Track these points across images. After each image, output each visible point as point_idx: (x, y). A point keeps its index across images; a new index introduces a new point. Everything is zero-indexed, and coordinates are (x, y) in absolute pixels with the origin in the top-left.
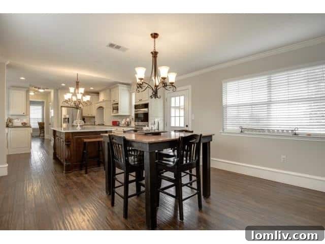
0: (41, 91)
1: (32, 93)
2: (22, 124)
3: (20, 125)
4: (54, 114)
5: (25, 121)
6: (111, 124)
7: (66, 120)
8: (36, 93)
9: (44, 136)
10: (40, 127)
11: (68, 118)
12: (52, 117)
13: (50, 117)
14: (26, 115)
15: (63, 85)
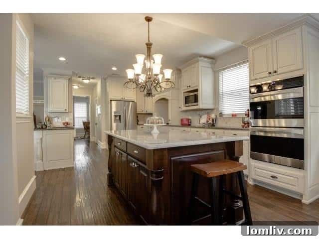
0: (86, 81)
1: (76, 87)
2: (64, 124)
3: (62, 125)
4: (101, 111)
5: (67, 120)
6: (179, 124)
7: (117, 118)
8: (81, 86)
9: (89, 137)
10: (84, 127)
11: (120, 116)
12: (99, 115)
13: (97, 116)
14: (68, 112)
15: (114, 69)
